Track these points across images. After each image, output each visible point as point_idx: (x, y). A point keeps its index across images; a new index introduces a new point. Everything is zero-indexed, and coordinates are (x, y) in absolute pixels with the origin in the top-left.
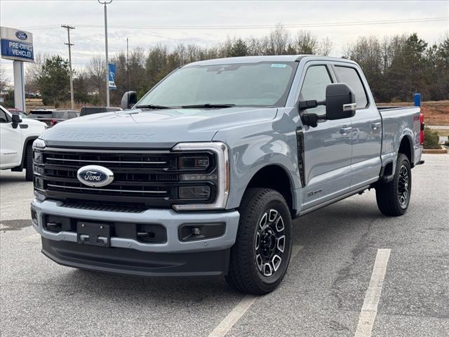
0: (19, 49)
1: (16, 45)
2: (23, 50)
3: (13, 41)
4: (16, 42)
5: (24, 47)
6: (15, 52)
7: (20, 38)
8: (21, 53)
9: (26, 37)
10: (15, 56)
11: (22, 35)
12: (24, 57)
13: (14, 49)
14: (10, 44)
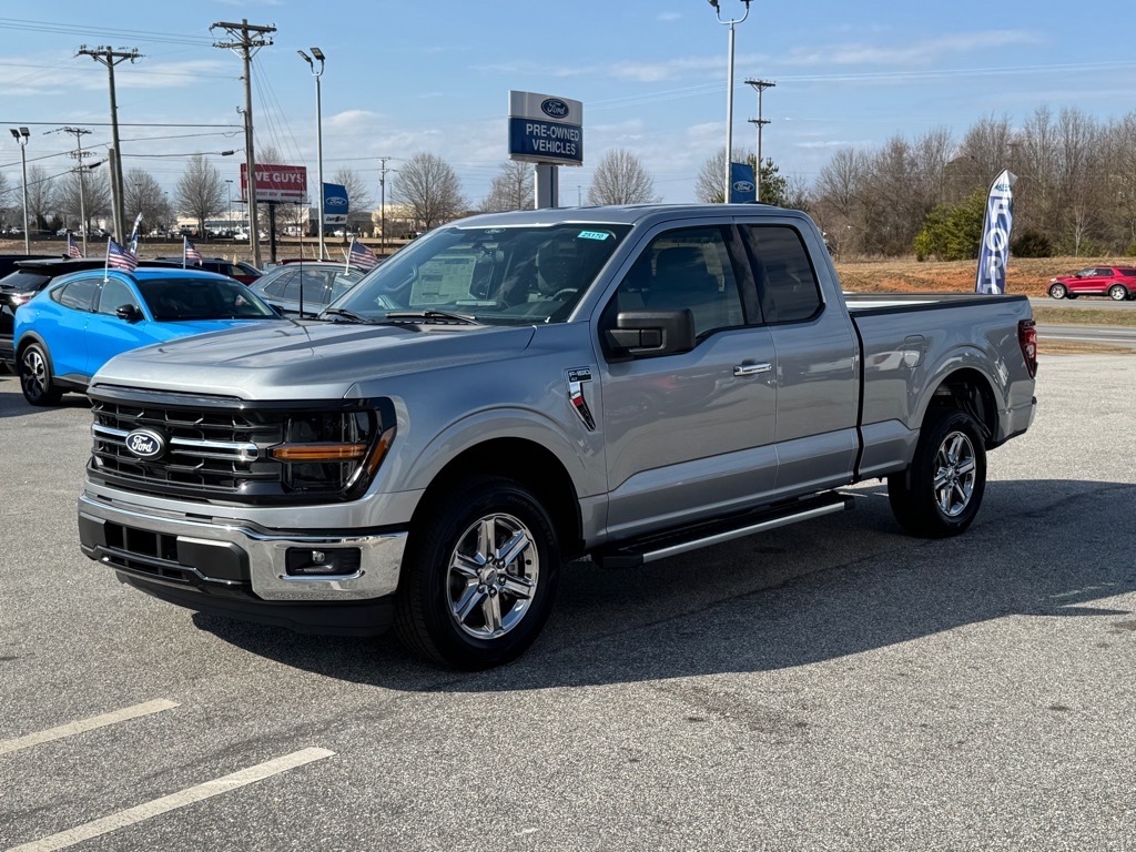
0: (548, 138)
1: (540, 130)
2: (557, 139)
3: (533, 122)
4: (540, 123)
5: (560, 132)
6: (538, 144)
7: (552, 114)
8: (553, 146)
9: (566, 111)
10: (538, 152)
11: (555, 106)
12: (560, 155)
13: (538, 137)
14: (529, 128)
